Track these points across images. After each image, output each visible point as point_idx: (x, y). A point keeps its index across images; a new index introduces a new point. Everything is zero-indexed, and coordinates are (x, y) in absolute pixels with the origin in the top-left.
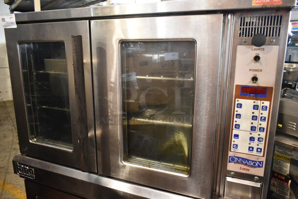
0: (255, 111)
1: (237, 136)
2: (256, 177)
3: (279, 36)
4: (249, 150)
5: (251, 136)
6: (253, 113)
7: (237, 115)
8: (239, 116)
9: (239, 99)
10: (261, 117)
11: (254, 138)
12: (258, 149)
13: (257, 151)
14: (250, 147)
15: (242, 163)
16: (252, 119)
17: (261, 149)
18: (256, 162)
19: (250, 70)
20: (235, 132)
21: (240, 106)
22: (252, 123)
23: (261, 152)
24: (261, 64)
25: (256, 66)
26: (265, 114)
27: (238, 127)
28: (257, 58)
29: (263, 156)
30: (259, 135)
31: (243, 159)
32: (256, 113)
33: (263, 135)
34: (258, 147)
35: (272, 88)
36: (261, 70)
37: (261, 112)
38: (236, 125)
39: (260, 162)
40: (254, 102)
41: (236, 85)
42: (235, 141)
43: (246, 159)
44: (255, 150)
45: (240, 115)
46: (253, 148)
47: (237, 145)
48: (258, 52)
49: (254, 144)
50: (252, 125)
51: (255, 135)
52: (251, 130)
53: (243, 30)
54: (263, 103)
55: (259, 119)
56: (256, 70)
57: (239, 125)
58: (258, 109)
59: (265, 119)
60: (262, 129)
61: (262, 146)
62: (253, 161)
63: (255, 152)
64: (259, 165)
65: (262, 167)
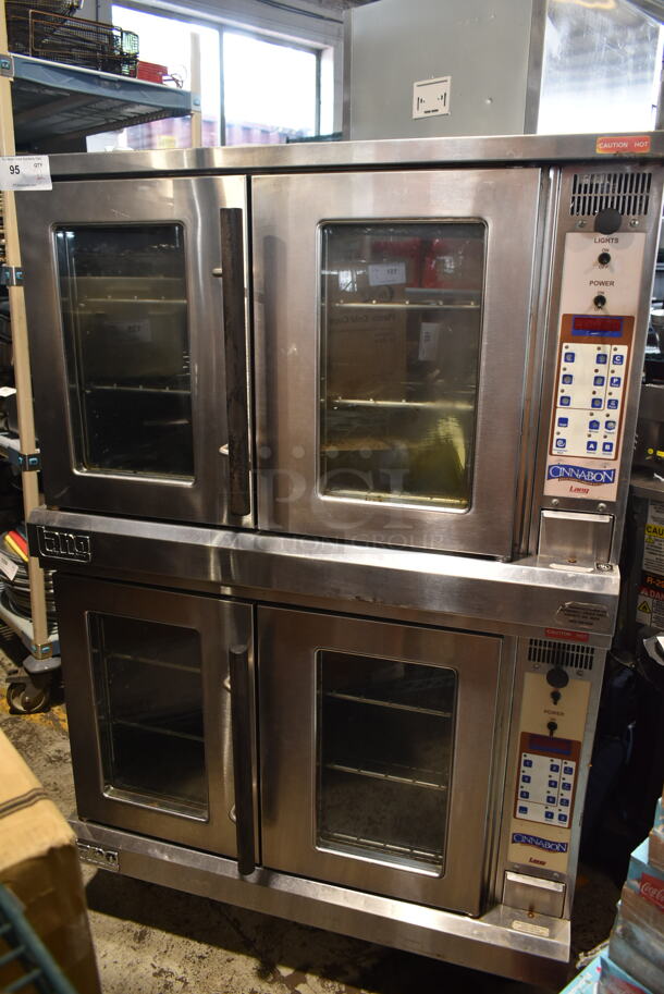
0: (600, 367)
1: (564, 421)
2: (602, 505)
3: (645, 213)
4: (588, 448)
5: (592, 418)
6: (596, 371)
7: (565, 376)
8: (568, 379)
9: (569, 344)
10: (612, 379)
11: (598, 423)
12: (605, 444)
13: (604, 449)
14: (589, 443)
15: (574, 477)
16: (595, 384)
17: (611, 445)
18: (601, 472)
19: (591, 282)
20: (561, 412)
21: (571, 357)
22: (594, 393)
23: (610, 450)
24: (612, 270)
25: (603, 273)
26: (620, 371)
27: (566, 401)
28: (604, 259)
29: (616, 459)
30: (608, 415)
31: (575, 468)
32: (603, 370)
33: (615, 414)
34: (606, 440)
35: (631, 319)
37: (613, 367)
38: (562, 398)
39: (609, 472)
40: (599, 349)
41: (564, 315)
42: (560, 432)
43: (581, 469)
44: (600, 447)
45: (571, 376)
46: (595, 444)
47: (564, 441)
48: (607, 245)
49: (599, 436)
50: (594, 396)
51: (600, 416)
52: (593, 406)
53: (579, 202)
54: (615, 349)
55: (607, 382)
56: (602, 283)
57: (569, 398)
58: (605, 363)
59: (618, 382)
60: (613, 403)
61: (612, 439)
62: (595, 471)
63: (599, 452)
64: (606, 478)
65: (613, 482)
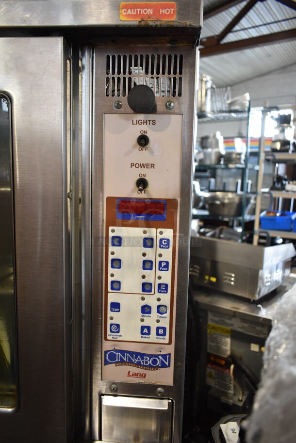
0: (148, 250)
1: (116, 306)
2: (159, 389)
3: (180, 95)
4: (142, 333)
5: (143, 303)
6: (144, 255)
7: (113, 260)
8: (117, 263)
9: (115, 228)
10: (160, 263)
11: (150, 308)
12: (158, 328)
13: (158, 334)
14: (143, 328)
15: (130, 362)
16: (144, 268)
17: (164, 329)
18: (157, 356)
19: (132, 165)
20: (112, 297)
21: (118, 241)
22: (144, 277)
23: (164, 334)
24: (152, 153)
25: (142, 156)
26: (167, 255)
27: (116, 286)
28: (143, 141)
29: (170, 343)
30: (159, 300)
31: (131, 353)
33: (166, 299)
34: (159, 325)
35: (172, 202)
36: (153, 166)
37: (160, 251)
38: (112, 282)
39: (164, 356)
40: (145, 232)
41: (108, 198)
42: (114, 317)
43: (137, 354)
44: (153, 331)
45: (120, 260)
46: (149, 328)
47: (118, 326)
48: (144, 127)
49: (151, 321)
50: (144, 281)
51: (151, 300)
52: (144, 290)
53: (114, 82)
54: (161, 233)
55: (156, 266)
56: (143, 166)
57: (119, 282)
58: (152, 246)
59: (167, 266)
60: (163, 288)
61: (165, 323)
62: (151, 356)
63: (153, 337)
64: (162, 362)
65: (169, 366)
